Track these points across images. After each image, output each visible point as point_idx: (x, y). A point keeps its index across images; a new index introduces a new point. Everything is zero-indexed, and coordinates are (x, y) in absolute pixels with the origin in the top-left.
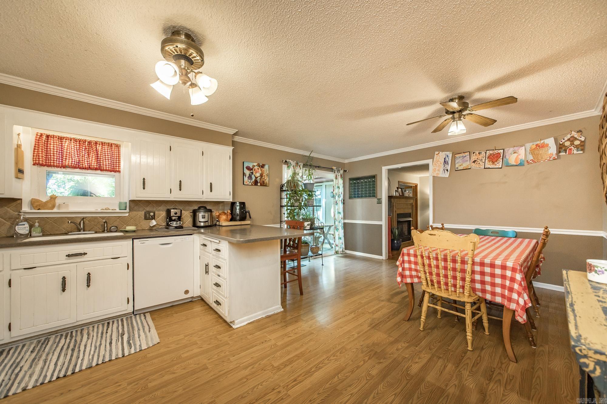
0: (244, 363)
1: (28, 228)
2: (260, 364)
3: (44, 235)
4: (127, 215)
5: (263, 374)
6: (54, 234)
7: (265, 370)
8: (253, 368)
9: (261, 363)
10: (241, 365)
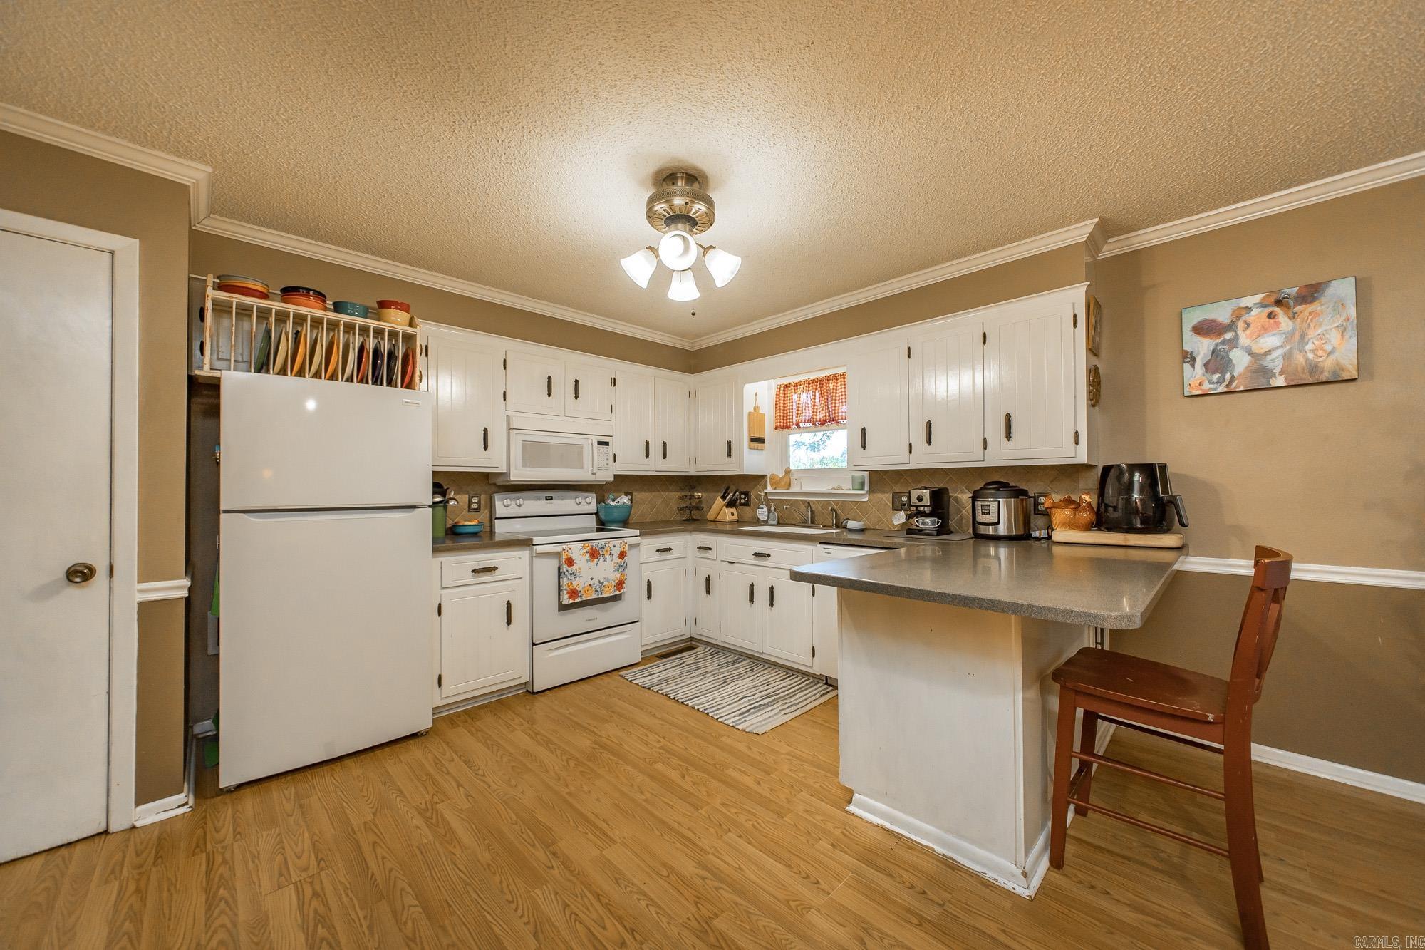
0: (722, 860)
1: (767, 513)
2: (717, 889)
3: (779, 524)
4: (866, 499)
5: (686, 903)
6: (791, 524)
7: (696, 903)
8: (703, 878)
9: (721, 891)
10: (710, 856)
